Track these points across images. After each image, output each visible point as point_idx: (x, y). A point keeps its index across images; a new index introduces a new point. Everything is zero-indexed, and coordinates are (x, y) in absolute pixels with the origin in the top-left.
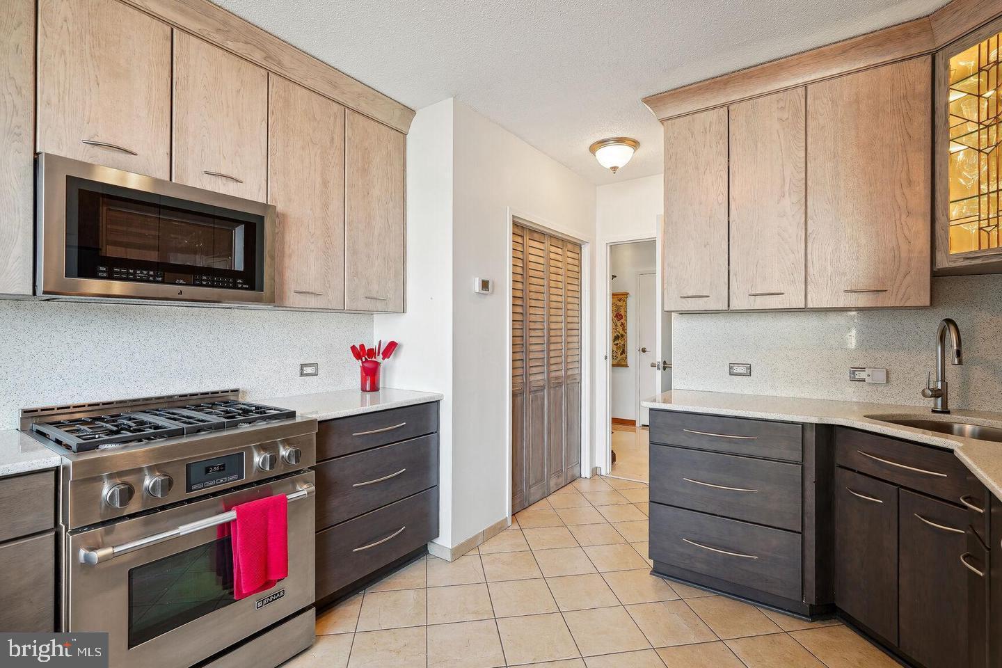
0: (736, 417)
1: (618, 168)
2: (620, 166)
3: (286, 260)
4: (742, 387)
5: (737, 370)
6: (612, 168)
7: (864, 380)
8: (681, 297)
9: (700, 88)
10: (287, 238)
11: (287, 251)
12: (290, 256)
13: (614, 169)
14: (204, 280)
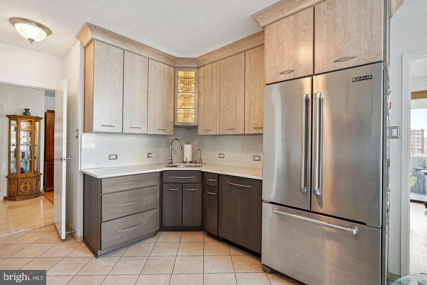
0: (137, 174)
1: (34, 41)
2: (36, 40)
4: (115, 164)
5: (113, 157)
6: (29, 39)
7: (151, 157)
8: (102, 126)
9: (115, 36)
13: (31, 41)
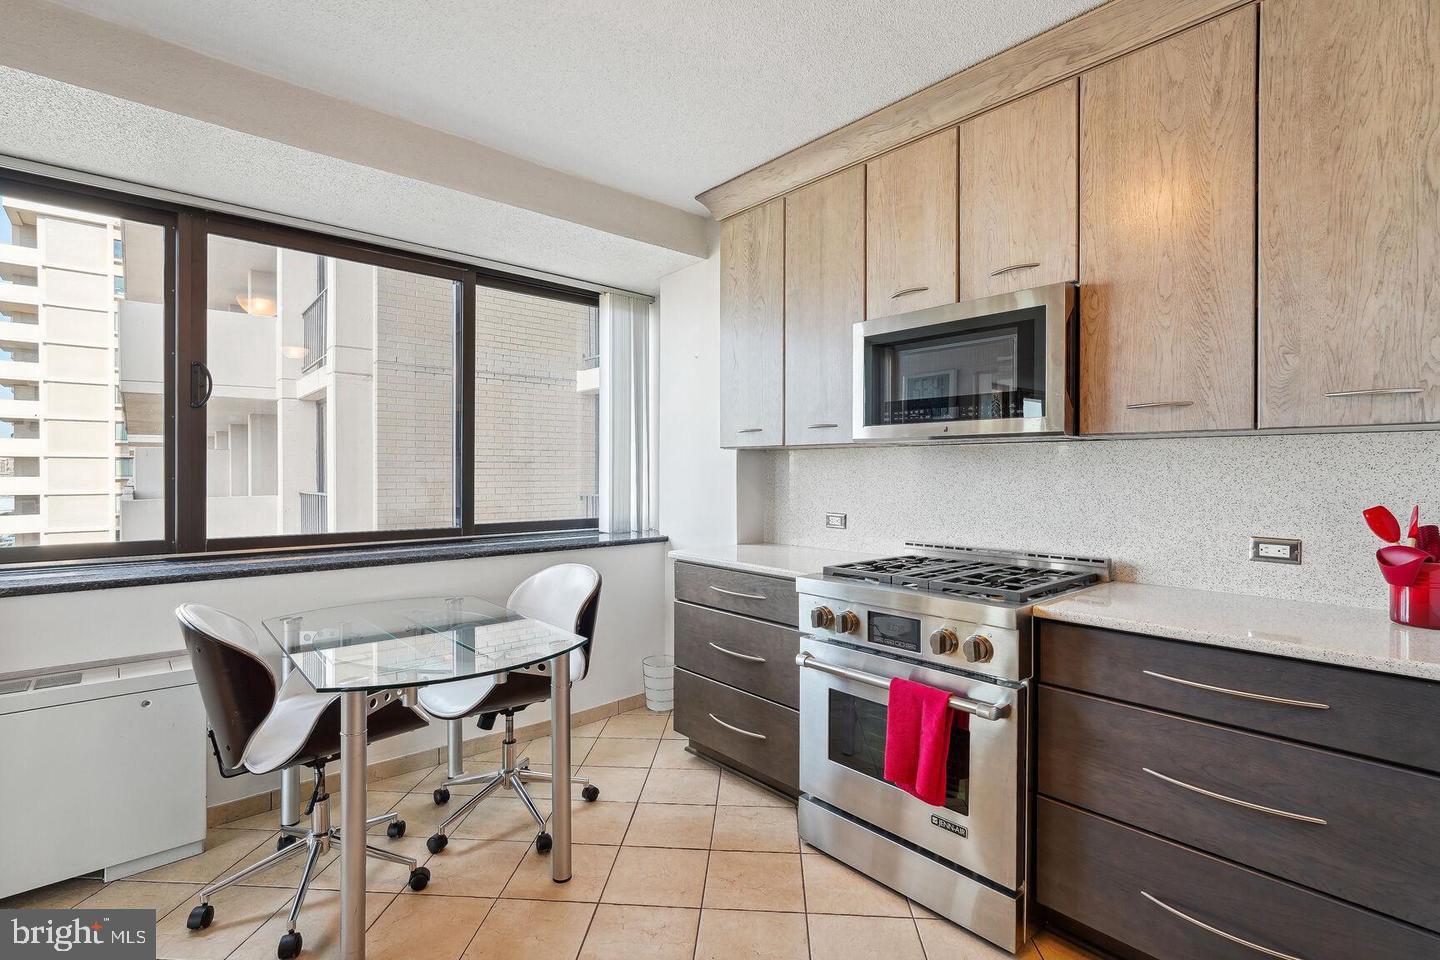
3: (1113, 359)
10: (1113, 320)
11: (1113, 342)
12: (1119, 349)
14: (971, 411)
